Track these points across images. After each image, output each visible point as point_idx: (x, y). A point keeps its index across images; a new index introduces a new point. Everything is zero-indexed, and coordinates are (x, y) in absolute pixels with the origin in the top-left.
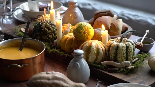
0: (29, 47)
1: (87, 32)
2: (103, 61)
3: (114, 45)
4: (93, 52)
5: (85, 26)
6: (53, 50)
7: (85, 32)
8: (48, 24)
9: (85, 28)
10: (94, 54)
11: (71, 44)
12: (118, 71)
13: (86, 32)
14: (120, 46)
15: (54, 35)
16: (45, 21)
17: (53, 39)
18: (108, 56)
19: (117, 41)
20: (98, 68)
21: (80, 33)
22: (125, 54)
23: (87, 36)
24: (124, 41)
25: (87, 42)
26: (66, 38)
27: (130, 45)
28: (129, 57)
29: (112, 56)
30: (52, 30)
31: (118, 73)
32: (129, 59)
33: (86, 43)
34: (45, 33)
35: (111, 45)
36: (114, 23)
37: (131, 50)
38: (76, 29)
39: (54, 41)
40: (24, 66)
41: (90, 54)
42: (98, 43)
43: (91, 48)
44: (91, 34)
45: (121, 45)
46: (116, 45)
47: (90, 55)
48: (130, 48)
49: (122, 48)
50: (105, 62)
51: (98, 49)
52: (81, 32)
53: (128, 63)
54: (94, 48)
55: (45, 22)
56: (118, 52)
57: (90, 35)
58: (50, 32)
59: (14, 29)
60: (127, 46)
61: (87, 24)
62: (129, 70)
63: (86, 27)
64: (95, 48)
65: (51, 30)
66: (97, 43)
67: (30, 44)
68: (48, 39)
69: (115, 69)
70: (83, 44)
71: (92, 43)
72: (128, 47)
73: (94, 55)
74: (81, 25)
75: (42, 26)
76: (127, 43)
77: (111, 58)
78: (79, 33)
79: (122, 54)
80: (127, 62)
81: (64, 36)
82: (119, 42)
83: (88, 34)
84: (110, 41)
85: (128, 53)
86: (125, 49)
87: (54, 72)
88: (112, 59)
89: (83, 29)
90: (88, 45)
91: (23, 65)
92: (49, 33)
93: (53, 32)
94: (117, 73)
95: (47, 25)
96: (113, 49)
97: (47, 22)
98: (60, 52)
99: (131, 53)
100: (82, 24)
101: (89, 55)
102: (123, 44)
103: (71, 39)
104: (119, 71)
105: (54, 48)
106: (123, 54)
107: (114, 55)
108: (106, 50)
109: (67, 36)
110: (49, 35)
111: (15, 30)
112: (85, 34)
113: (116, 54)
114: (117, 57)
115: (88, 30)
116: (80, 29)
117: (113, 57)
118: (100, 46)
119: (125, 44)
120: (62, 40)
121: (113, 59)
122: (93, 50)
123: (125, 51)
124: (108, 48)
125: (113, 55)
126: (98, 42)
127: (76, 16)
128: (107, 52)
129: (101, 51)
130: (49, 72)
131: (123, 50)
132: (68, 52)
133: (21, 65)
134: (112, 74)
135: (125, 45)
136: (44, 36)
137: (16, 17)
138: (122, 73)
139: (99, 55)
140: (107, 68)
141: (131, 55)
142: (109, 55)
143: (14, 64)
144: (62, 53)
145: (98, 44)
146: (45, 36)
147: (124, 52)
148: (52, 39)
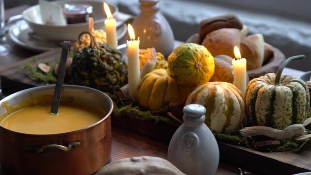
0: (71, 103)
1: (201, 64)
2: (244, 128)
3: (267, 91)
4: (221, 108)
5: (196, 52)
6: (123, 109)
7: (197, 66)
8: (106, 52)
9: (197, 56)
10: (224, 113)
11: (165, 94)
12: (280, 147)
13: (199, 65)
14: (279, 92)
15: (121, 75)
16: (98, 46)
17: (118, 84)
18: (251, 115)
19: (267, 81)
20: (235, 142)
21: (187, 67)
22: (291, 109)
23: (203, 74)
24: (283, 79)
25: (204, 87)
26: (152, 80)
27: (300, 89)
28: (299, 116)
29: (261, 114)
30: (116, 64)
31: (281, 151)
32: (298, 119)
33: (202, 89)
34: (102, 72)
35: (258, 90)
36: (246, 43)
37: (302, 100)
38: (176, 59)
39: (121, 89)
40: (73, 147)
41: (215, 112)
42: (228, 88)
43: (216, 98)
44: (209, 69)
45: (282, 89)
46: (270, 89)
47: (215, 116)
48: (300, 95)
49: (284, 97)
50: (247, 129)
51: (230, 102)
52: (188, 64)
53: (300, 128)
54: (221, 100)
55: (99, 48)
56: (276, 104)
57: (208, 71)
58: (111, 68)
59: (23, 67)
60: (294, 90)
61: (200, 47)
62: (304, 143)
63: (199, 53)
64: (224, 100)
65: (114, 65)
66: (226, 88)
67: (72, 99)
68: (108, 84)
69: (273, 143)
70: (194, 92)
71: (215, 89)
72: (295, 94)
73: (223, 115)
74: (186, 51)
75: (93, 56)
76: (293, 84)
77: (258, 119)
78: (183, 67)
79: (285, 109)
80: (298, 127)
81: (147, 77)
82: (274, 83)
83: (203, 68)
84: (253, 82)
85: (296, 106)
86: (290, 98)
87: (147, 157)
88: (261, 120)
89: (192, 58)
90: (207, 94)
91: (70, 146)
92: (110, 71)
93: (118, 70)
94: (278, 152)
95: (104, 54)
96: (264, 100)
97: (103, 47)
98: (141, 113)
99: (303, 106)
100: (189, 48)
101: (212, 116)
102: (285, 87)
103: (164, 81)
104: (283, 147)
105: (126, 105)
106: (287, 110)
107: (267, 112)
108: (247, 102)
109: (153, 75)
110: (110, 76)
111: (25, 68)
112: (197, 70)
113: (271, 109)
114: (274, 118)
115: (202, 60)
116: (187, 59)
117: (265, 116)
118: (234, 93)
119: (289, 87)
120: (143, 85)
121: (264, 121)
122: (221, 104)
123: (290, 102)
124: (251, 97)
125: (264, 113)
126: (228, 86)
127: (158, 32)
128: (250, 107)
129: (237, 105)
130: (135, 158)
131: (285, 100)
132: (160, 111)
133: (67, 146)
134: (268, 153)
135: (289, 89)
136: (99, 79)
137: (16, 40)
138: (288, 150)
139: (234, 114)
140: (255, 142)
141: (303, 110)
142: (254, 112)
143: (52, 145)
144: (147, 114)
145: (229, 90)
146: (101, 78)
147: (288, 105)
148: (116, 84)
